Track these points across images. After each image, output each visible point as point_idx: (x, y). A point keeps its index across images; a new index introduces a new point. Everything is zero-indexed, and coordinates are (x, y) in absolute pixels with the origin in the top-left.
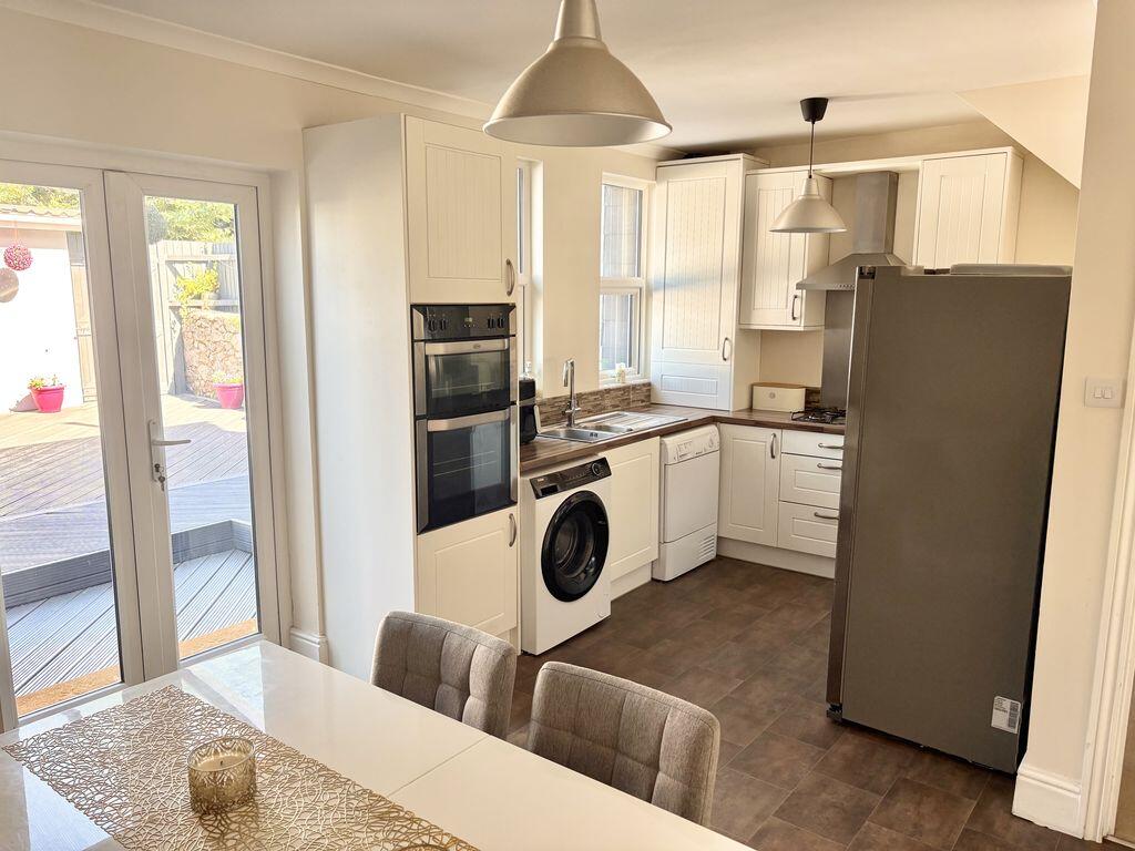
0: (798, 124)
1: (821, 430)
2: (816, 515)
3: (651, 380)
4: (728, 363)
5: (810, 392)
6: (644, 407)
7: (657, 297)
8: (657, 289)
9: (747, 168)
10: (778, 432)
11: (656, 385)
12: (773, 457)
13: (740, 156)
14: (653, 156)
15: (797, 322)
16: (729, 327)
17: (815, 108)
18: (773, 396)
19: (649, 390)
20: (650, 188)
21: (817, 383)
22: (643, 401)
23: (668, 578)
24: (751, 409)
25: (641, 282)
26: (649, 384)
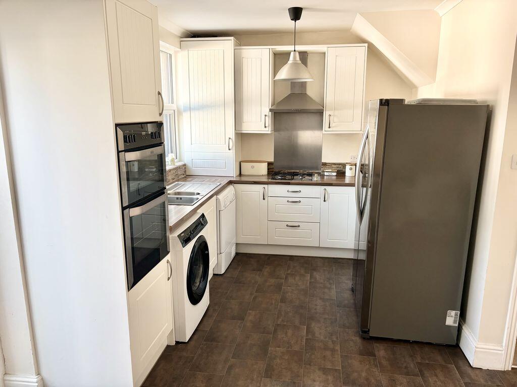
0: (287, 22)
1: (289, 184)
2: (287, 226)
3: (186, 163)
4: (231, 151)
5: (269, 164)
6: (184, 178)
7: (186, 116)
8: (185, 110)
9: (235, 45)
10: (266, 186)
11: (189, 165)
12: (264, 199)
13: (232, 38)
14: (179, 35)
15: (267, 129)
16: (231, 133)
17: (296, 13)
18: (253, 167)
19: (185, 168)
20: (176, 52)
21: (272, 160)
22: (183, 175)
23: (222, 273)
24: (240, 175)
25: (174, 107)
26: (185, 165)
